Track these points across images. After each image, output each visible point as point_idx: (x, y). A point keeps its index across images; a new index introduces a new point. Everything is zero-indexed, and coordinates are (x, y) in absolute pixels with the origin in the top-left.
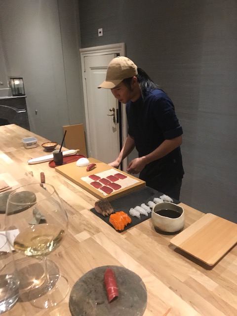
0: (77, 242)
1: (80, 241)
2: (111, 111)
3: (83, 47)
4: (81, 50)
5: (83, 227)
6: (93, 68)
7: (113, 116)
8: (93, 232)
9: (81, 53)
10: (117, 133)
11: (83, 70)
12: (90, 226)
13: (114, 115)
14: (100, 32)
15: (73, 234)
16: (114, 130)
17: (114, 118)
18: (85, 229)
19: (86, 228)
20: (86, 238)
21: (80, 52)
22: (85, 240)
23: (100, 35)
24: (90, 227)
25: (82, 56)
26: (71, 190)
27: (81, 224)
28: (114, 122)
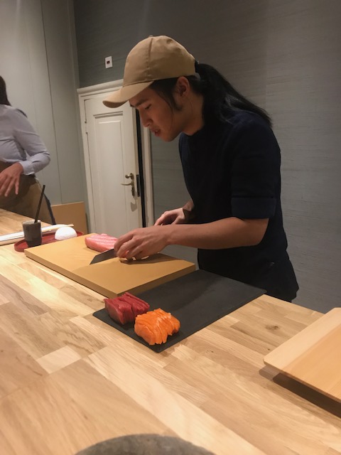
0: (41, 373)
1: (49, 372)
2: (127, 177)
3: (81, 86)
4: (79, 90)
5: (62, 337)
6: (97, 117)
7: (131, 186)
8: (88, 347)
9: (80, 95)
10: (138, 212)
11: (83, 121)
12: (80, 335)
13: (132, 184)
14: (108, 62)
15: (33, 355)
16: (133, 207)
17: (133, 189)
18: (66, 343)
19: (70, 340)
20: (67, 364)
21: (77, 94)
22: (65, 369)
23: (107, 66)
24: (82, 336)
25: (81, 100)
26: (52, 285)
27: (56, 332)
28: (133, 194)
